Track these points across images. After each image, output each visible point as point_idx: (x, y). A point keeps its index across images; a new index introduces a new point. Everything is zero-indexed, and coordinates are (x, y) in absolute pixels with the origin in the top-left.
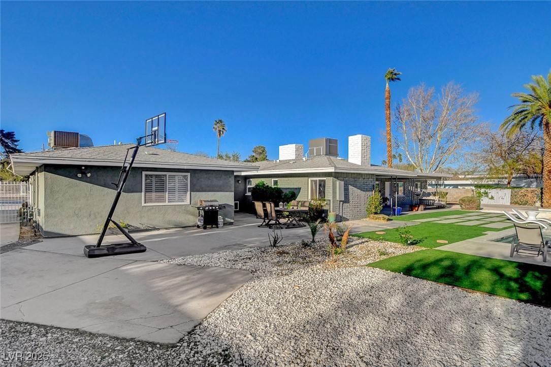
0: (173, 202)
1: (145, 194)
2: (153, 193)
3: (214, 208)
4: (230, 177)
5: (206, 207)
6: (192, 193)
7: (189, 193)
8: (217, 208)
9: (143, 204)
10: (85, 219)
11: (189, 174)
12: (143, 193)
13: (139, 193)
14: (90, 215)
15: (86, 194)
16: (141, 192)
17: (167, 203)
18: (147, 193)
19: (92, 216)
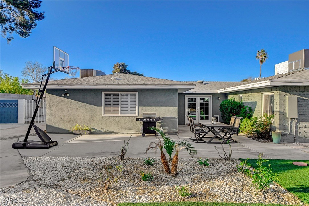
0: (126, 114)
1: (104, 108)
2: (111, 107)
3: (151, 120)
4: (174, 94)
5: (144, 119)
6: (139, 107)
7: (137, 107)
8: (154, 120)
9: (103, 115)
10: (67, 123)
11: (136, 93)
12: (103, 107)
13: (100, 107)
14: (70, 120)
15: (68, 107)
16: (101, 106)
17: (119, 115)
18: (105, 107)
19: (71, 121)
